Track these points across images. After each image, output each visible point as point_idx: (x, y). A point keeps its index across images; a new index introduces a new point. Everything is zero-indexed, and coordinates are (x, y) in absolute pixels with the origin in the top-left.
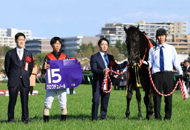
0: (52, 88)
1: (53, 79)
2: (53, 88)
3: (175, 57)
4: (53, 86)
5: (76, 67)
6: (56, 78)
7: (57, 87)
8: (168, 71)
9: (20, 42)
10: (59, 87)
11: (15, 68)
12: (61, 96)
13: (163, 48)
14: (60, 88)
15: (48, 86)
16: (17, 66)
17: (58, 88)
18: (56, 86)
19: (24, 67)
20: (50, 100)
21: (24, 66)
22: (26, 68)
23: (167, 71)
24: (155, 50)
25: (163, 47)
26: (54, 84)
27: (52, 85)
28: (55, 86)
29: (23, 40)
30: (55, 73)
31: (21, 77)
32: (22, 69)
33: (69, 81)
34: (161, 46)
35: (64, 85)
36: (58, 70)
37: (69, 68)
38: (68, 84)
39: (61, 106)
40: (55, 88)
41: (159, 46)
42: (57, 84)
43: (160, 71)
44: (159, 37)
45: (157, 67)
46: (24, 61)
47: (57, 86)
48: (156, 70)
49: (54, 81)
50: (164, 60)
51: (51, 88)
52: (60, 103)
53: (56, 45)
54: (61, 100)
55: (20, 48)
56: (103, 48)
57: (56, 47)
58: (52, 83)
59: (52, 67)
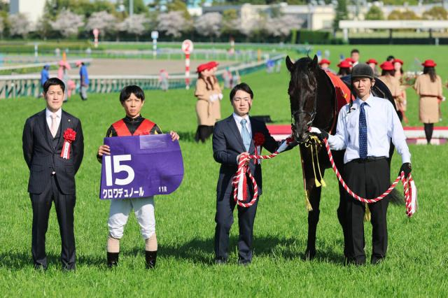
0: (114, 195)
1: (116, 176)
2: (116, 197)
3: (393, 125)
4: (116, 192)
5: (168, 150)
6: (123, 175)
7: (124, 193)
8: (375, 157)
9: (51, 97)
10: (129, 194)
11: (42, 153)
12: (140, 213)
13: (365, 107)
14: (131, 195)
15: (105, 191)
16: (46, 149)
17: (126, 196)
18: (123, 191)
19: (60, 151)
20: (119, 220)
21: (61, 148)
22: (65, 154)
23: (373, 157)
24: (350, 112)
25: (366, 104)
26: (119, 187)
27: (115, 190)
28: (120, 191)
29: (58, 93)
30: (122, 163)
31: (54, 173)
32: (56, 156)
33: (152, 182)
34: (361, 102)
35: (141, 189)
36: (128, 157)
37: (151, 154)
38: (150, 187)
39: (144, 234)
40: (120, 196)
41: (359, 103)
42: (124, 187)
43: (358, 157)
44: (356, 84)
45: (354, 148)
46: (59, 138)
47: (126, 191)
48: (352, 155)
49: (119, 182)
50: (368, 134)
51: (111, 196)
52: (141, 228)
53: (128, 104)
54: (141, 220)
55: (53, 110)
56: (238, 107)
57: (130, 108)
58: (115, 186)
59: (114, 152)
